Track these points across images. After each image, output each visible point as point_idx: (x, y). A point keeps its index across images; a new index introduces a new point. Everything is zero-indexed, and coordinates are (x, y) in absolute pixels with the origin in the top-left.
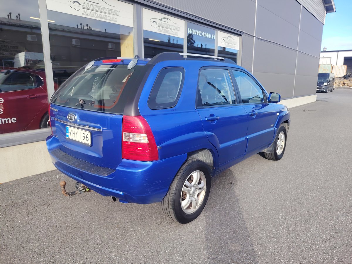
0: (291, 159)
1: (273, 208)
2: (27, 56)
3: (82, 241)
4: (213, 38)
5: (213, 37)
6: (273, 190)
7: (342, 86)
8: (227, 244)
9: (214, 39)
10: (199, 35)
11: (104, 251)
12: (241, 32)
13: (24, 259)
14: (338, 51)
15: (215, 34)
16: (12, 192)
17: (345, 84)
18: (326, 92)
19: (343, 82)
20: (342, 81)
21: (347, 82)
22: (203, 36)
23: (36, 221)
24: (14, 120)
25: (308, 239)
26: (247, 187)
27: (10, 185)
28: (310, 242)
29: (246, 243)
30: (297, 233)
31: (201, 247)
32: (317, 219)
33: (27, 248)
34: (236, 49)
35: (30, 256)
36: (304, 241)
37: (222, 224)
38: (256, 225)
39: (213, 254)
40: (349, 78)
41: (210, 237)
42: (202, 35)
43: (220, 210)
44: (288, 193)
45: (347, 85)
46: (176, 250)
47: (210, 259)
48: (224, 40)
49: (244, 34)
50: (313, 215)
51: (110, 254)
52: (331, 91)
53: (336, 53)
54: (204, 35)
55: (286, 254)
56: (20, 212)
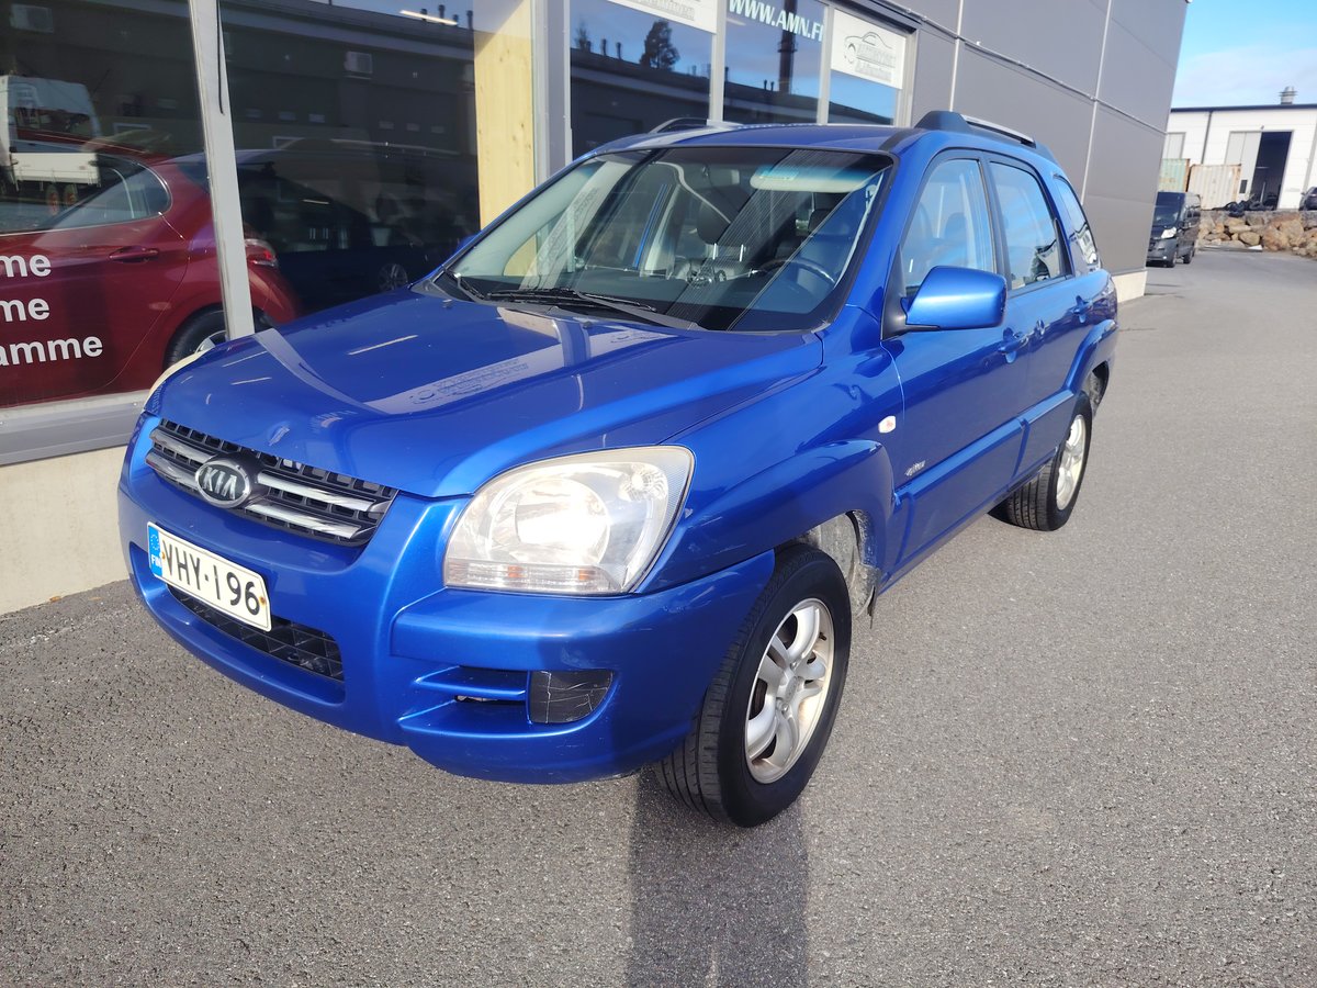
0: (1122, 504)
1: (1116, 681)
2: (27, 91)
3: (459, 808)
4: (817, 35)
5: (814, 31)
6: (1095, 613)
7: (1219, 242)
8: (997, 807)
9: (820, 39)
10: (768, 22)
11: (554, 842)
12: (913, 17)
13: (257, 880)
14: (1211, 110)
15: (820, 21)
16: (111, 632)
17: (1230, 235)
18: (1169, 264)
19: (1226, 227)
20: (1222, 225)
21: (1238, 228)
22: (781, 25)
23: (252, 740)
24: (92, 346)
25: (1273, 784)
26: (1001, 606)
27: (96, 603)
28: (1284, 794)
29: (1064, 802)
30: (1228, 763)
31: (905, 821)
32: (1280, 715)
33: (253, 842)
34: (892, 84)
35: (276, 870)
36: (1262, 792)
37: (956, 739)
38: (1076, 740)
39: (959, 845)
40: (1247, 212)
41: (927, 785)
42: (779, 21)
43: (928, 687)
44: (1151, 625)
45: (1239, 239)
46: (821, 833)
47: (953, 861)
48: (852, 45)
49: (925, 26)
50: (1263, 701)
51: (581, 854)
52: (1186, 261)
53: (1203, 117)
54: (784, 22)
55: (1214, 838)
56: (175, 705)
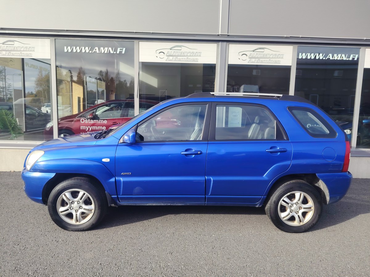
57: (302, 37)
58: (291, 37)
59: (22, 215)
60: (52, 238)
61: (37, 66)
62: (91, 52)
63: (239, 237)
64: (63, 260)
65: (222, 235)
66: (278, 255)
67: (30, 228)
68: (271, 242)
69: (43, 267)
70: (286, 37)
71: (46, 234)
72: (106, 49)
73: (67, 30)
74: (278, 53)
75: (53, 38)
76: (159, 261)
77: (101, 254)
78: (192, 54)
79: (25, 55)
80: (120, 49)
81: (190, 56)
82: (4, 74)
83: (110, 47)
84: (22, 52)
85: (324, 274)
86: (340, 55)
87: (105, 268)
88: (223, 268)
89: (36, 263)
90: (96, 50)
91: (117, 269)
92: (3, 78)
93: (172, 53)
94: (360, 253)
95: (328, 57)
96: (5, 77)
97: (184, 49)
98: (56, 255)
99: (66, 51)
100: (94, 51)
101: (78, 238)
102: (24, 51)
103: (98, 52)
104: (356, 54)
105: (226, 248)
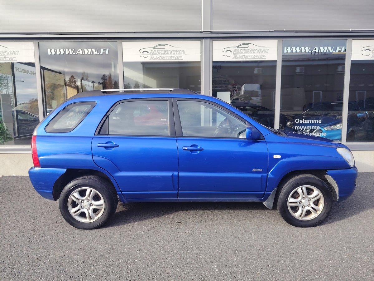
57: (286, 31)
58: (275, 31)
59: (2, 217)
60: (26, 238)
61: (28, 71)
62: (74, 54)
63: (214, 232)
64: (32, 260)
65: (197, 231)
66: (248, 249)
67: (6, 230)
68: (244, 237)
69: (11, 267)
70: (270, 31)
71: (21, 235)
72: (90, 50)
73: (50, 33)
74: (262, 48)
75: (37, 41)
76: (127, 258)
77: (71, 252)
78: (176, 52)
79: (9, 59)
80: (104, 50)
81: (174, 54)
82: (6, 81)
83: (93, 48)
84: (7, 57)
85: (291, 266)
86: (326, 48)
87: (73, 265)
88: (190, 262)
89: (5, 263)
90: (79, 51)
91: (84, 266)
92: (6, 86)
93: (156, 52)
94: (333, 245)
95: (314, 50)
96: (8, 85)
97: (167, 48)
98: (26, 255)
99: (49, 53)
100: (78, 52)
101: (52, 238)
102: (8, 55)
103: (81, 53)
104: (342, 46)
105: (198, 244)
